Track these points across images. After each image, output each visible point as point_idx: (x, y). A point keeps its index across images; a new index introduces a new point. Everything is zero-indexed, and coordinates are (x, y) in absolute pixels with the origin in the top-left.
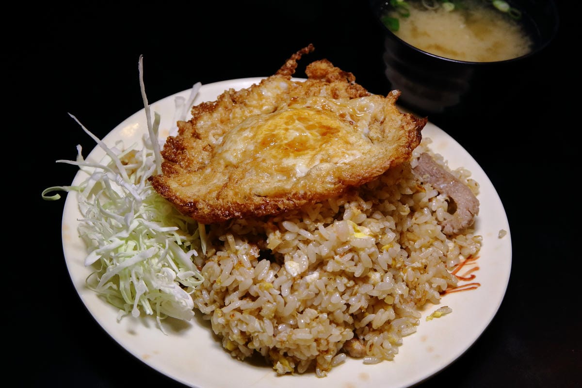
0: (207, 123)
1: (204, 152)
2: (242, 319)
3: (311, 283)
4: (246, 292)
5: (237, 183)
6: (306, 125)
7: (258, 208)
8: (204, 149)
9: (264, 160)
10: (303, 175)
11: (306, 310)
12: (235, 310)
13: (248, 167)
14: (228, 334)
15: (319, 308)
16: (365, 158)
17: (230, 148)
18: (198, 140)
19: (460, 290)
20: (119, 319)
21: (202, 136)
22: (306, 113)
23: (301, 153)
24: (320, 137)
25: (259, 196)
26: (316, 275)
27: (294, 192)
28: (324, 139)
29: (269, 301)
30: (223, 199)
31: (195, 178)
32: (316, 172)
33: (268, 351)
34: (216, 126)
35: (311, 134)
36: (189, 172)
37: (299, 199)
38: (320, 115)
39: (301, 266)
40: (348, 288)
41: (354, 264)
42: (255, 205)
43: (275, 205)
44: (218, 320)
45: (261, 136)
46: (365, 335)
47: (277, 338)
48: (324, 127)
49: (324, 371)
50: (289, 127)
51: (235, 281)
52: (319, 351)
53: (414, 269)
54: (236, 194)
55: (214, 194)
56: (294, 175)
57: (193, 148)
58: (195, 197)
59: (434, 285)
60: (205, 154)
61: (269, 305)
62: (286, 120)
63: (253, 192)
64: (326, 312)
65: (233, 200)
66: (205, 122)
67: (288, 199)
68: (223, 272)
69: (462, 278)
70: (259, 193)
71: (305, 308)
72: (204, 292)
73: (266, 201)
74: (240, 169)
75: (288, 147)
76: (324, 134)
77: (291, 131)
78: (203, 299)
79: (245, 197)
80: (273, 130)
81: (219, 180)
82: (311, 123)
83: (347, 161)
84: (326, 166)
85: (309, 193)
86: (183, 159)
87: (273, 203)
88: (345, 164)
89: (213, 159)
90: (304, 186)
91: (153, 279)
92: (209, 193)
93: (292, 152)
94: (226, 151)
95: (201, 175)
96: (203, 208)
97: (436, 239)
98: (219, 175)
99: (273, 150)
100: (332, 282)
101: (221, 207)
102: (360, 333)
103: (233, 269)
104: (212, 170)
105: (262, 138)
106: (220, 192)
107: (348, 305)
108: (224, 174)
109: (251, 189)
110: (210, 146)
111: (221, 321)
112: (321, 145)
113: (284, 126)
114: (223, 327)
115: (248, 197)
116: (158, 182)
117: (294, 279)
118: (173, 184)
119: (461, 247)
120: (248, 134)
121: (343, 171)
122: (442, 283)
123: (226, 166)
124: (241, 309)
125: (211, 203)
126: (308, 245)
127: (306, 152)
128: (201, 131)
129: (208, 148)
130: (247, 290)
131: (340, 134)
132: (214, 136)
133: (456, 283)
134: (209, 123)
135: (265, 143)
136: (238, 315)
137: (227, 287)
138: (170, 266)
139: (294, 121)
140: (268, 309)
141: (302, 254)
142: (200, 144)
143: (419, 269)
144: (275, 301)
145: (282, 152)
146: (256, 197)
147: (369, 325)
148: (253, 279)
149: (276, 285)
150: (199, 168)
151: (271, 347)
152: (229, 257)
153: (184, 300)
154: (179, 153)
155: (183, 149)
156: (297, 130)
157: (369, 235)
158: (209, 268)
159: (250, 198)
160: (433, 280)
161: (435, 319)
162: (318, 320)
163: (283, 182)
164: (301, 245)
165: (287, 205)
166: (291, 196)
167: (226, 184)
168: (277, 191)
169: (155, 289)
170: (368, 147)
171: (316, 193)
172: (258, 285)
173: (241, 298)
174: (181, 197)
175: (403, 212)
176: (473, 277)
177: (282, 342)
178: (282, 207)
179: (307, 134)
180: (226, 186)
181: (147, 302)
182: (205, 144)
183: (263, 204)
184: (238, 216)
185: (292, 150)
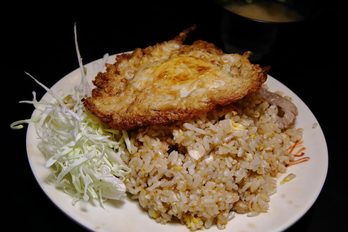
0: (125, 65)
1: (121, 83)
2: (163, 194)
3: (209, 163)
4: (163, 175)
5: (140, 102)
6: (188, 66)
7: (153, 118)
8: (122, 81)
9: (159, 87)
10: (186, 96)
11: (208, 183)
12: (156, 188)
13: (149, 92)
14: (153, 206)
15: (216, 181)
16: (228, 86)
17: (137, 80)
18: (118, 75)
19: (297, 163)
20: (74, 203)
21: (121, 73)
22: (188, 59)
23: (184, 82)
24: (197, 72)
25: (155, 110)
26: (211, 158)
27: (179, 108)
28: (200, 73)
29: (181, 179)
30: (130, 113)
31: (114, 99)
32: (194, 94)
33: (183, 215)
34: (131, 68)
35: (191, 71)
36: (111, 95)
37: (182, 113)
38: (198, 60)
39: (200, 153)
40: (233, 165)
41: (236, 148)
42: (152, 116)
43: (165, 117)
44: (145, 197)
45: (158, 72)
46: (245, 197)
47: (190, 205)
48: (200, 67)
49: (223, 225)
50: (177, 67)
51: (155, 167)
52: (220, 211)
53: (267, 151)
54: (139, 109)
55: (125, 110)
56: (179, 96)
57: (114, 80)
58: (112, 112)
59: (281, 161)
60: (122, 85)
61: (182, 182)
62: (175, 63)
63: (151, 107)
64: (221, 183)
65: (136, 113)
66: (124, 64)
67: (175, 113)
68: (145, 163)
69: (296, 156)
70: (155, 108)
71: (206, 182)
72: (132, 179)
73: (159, 114)
74: (143, 93)
75: (176, 79)
76: (199, 71)
77: (178, 69)
78: (132, 184)
79: (145, 111)
80: (166, 69)
81: (129, 101)
82: (191, 65)
83: (216, 87)
84: (202, 91)
85: (189, 109)
86: (107, 86)
87: (164, 115)
88: (214, 88)
89: (126, 88)
90: (186, 104)
91: (95, 173)
92: (121, 109)
93: (178, 81)
94: (135, 82)
95: (118, 98)
96: (117, 119)
97: (275, 132)
98: (129, 97)
99: (166, 80)
100: (223, 161)
101: (129, 118)
102: (242, 196)
103: (152, 160)
104: (125, 94)
105: (159, 74)
106: (128, 108)
107: (234, 177)
108: (132, 96)
109: (149, 106)
110: (126, 80)
111: (148, 197)
112: (198, 76)
113: (174, 66)
114: (149, 201)
115: (147, 111)
116: (87, 102)
117: (197, 162)
118: (98, 103)
119: (290, 137)
120: (150, 71)
121: (214, 94)
122: (286, 159)
123: (135, 92)
124: (162, 187)
125: (122, 115)
126: (202, 139)
127: (188, 81)
128: (120, 70)
129: (124, 80)
130: (164, 173)
131: (210, 70)
132: (129, 74)
133: (294, 159)
134: (127, 65)
135: (160, 77)
136: (160, 191)
137: (148, 173)
138: (105, 164)
139: (180, 63)
140: (181, 185)
141: (199, 145)
142: (119, 78)
143: (270, 151)
144: (186, 179)
145: (171, 81)
146: (153, 111)
147: (248, 190)
148: (167, 165)
149: (185, 167)
150: (117, 93)
151: (185, 212)
152: (148, 152)
153: (119, 186)
154: (105, 83)
155: (107, 80)
156: (182, 68)
157: (243, 128)
158: (134, 162)
159: (148, 112)
160: (279, 158)
161: (286, 183)
162: (216, 189)
163: (172, 101)
164: (198, 139)
165: (174, 117)
166: (176, 110)
167: (133, 103)
168: (167, 107)
169: (98, 180)
170: (230, 78)
171: (194, 109)
172: (172, 169)
173: (160, 180)
174: (101, 112)
175: (255, 115)
176: (303, 154)
177: (193, 207)
178: (170, 118)
179: (189, 71)
180: (132, 104)
181: (93, 190)
182: (122, 78)
183: (157, 116)
184: (140, 124)
185: (178, 80)
